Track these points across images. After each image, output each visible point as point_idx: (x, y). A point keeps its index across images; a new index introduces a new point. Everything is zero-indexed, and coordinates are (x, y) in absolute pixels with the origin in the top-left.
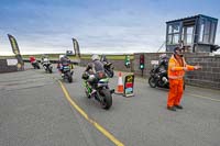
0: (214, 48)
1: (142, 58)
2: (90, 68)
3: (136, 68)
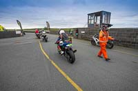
1: (77, 30)
3: (74, 35)
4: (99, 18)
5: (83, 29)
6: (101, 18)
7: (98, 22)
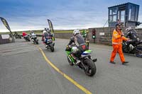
0: (137, 24)
1: (94, 31)
2: (72, 41)
4: (123, 13)
5: (102, 29)
6: (127, 13)
7: (123, 19)
